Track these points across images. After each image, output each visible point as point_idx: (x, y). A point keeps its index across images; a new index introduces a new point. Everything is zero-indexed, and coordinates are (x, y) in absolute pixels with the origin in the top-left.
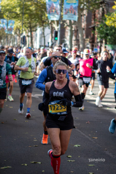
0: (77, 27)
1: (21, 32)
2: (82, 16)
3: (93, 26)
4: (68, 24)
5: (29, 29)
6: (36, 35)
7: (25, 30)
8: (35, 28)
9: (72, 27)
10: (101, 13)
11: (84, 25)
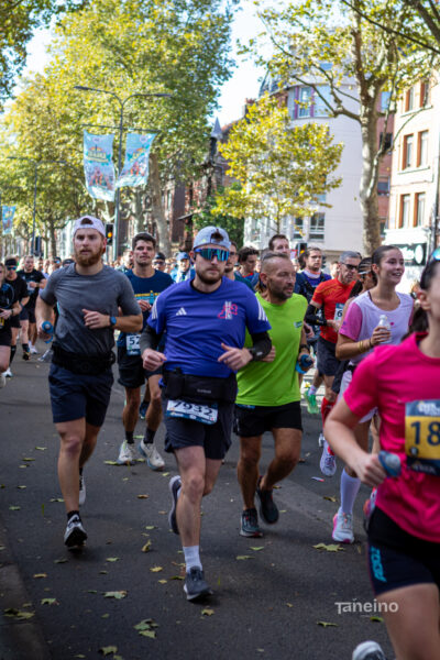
0: (153, 218)
1: (30, 231)
2: (163, 193)
3: (187, 215)
4: (134, 211)
5: (48, 223)
6: (64, 236)
7: (39, 227)
8: (62, 221)
9: (142, 219)
10: (205, 186)
11: (168, 213)
